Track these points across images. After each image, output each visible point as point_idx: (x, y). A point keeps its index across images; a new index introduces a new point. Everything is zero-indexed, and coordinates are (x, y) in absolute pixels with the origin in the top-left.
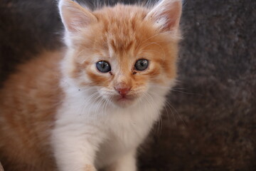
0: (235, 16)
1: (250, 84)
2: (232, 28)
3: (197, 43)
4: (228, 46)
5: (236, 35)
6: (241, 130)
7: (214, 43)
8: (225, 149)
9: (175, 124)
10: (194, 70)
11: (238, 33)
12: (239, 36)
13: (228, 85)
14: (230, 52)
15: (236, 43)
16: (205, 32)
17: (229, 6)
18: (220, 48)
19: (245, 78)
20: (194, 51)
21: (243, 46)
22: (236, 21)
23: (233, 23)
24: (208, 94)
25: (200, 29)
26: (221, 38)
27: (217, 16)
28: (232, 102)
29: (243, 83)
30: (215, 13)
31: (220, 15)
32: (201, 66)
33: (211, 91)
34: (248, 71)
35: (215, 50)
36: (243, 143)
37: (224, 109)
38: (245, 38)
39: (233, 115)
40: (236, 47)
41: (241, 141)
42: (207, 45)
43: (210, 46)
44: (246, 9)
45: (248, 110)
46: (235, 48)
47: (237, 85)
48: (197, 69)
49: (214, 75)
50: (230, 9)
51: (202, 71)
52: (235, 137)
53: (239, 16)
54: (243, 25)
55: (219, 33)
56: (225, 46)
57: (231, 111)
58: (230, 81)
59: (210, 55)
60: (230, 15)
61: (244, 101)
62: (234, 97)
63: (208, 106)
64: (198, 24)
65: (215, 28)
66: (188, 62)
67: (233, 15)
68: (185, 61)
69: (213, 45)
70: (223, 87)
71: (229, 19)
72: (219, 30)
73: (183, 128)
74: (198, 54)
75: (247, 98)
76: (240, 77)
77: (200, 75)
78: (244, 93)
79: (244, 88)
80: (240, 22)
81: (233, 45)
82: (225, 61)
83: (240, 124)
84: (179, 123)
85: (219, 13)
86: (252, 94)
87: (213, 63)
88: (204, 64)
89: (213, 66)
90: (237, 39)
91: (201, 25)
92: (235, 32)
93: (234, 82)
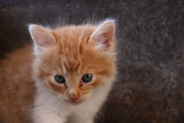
0: (166, 18)
1: (176, 68)
2: (163, 27)
3: (139, 38)
4: (161, 40)
5: (167, 32)
6: (170, 100)
7: (151, 38)
8: (158, 114)
9: (122, 95)
10: (136, 57)
11: (168, 31)
12: (169, 33)
13: (161, 68)
14: (162, 44)
15: (166, 38)
16: (144, 30)
17: (161, 11)
18: (155, 41)
19: (173, 63)
20: (136, 43)
21: (171, 40)
22: (167, 22)
23: (164, 23)
24: (146, 74)
25: (140, 27)
26: (156, 34)
27: (153, 18)
28: (163, 80)
29: (171, 67)
30: (151, 16)
31: (155, 18)
32: (141, 54)
33: (148, 72)
34: (175, 58)
35: (151, 43)
36: (171, 109)
37: (157, 85)
38: (173, 34)
39: (164, 89)
40: (167, 41)
41: (170, 108)
42: (145, 39)
43: (147, 40)
44: (174, 13)
45: (175, 86)
46: (165, 41)
47: (167, 68)
48: (138, 56)
49: (151, 61)
50: (162, 13)
51: (142, 58)
52: (166, 105)
53: (168, 19)
54: (171, 25)
55: (154, 31)
56: (159, 40)
57: (162, 87)
58: (162, 65)
59: (148, 46)
60: (162, 17)
61: (172, 79)
62: (165, 77)
63: (146, 83)
64: (139, 24)
65: (151, 27)
66: (132, 51)
67: (164, 18)
68: (130, 50)
69: (150, 39)
70: (157, 69)
71: (161, 21)
72: (154, 28)
73: (128, 98)
74: (139, 45)
75: (174, 77)
76: (169, 62)
77: (140, 60)
78: (172, 74)
79: (172, 70)
80: (169, 23)
81: (164, 39)
82: (158, 51)
83: (169, 96)
84: (125, 95)
85: (154, 16)
86: (178, 74)
87: (150, 52)
88: (143, 53)
89: (150, 54)
90: (167, 35)
91: (141, 24)
92: (166, 30)
93: (164, 66)
